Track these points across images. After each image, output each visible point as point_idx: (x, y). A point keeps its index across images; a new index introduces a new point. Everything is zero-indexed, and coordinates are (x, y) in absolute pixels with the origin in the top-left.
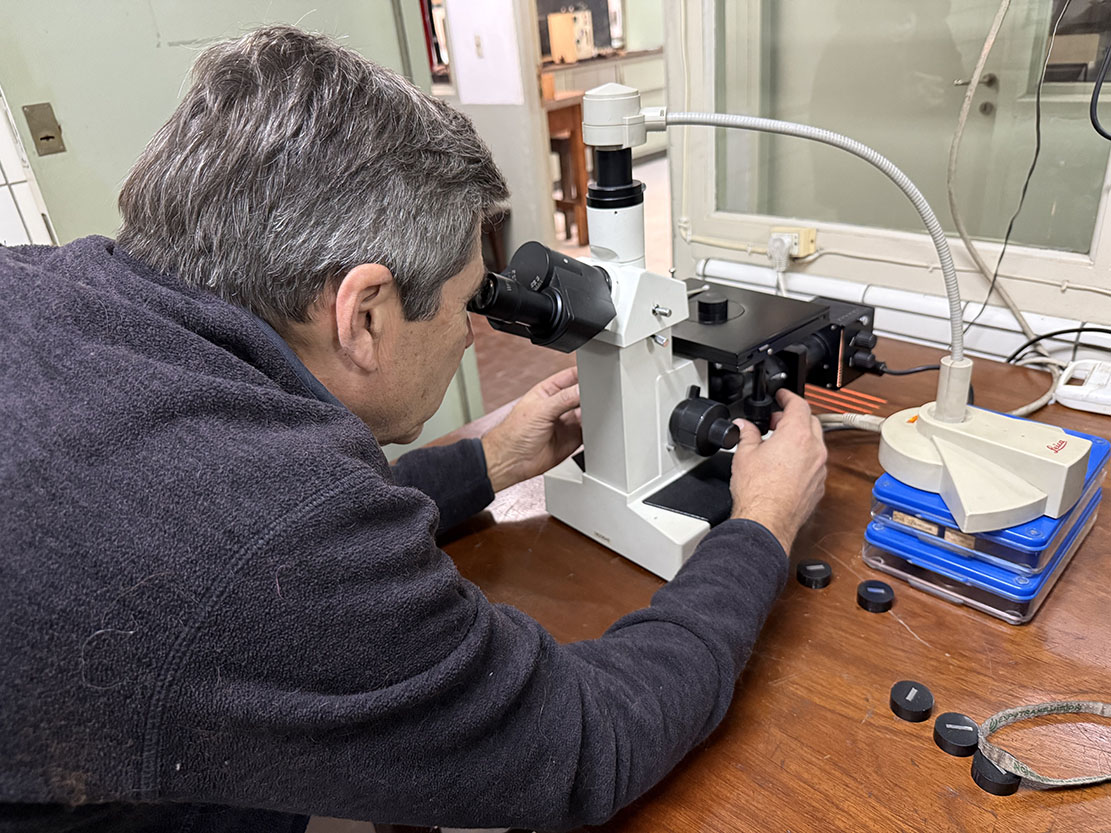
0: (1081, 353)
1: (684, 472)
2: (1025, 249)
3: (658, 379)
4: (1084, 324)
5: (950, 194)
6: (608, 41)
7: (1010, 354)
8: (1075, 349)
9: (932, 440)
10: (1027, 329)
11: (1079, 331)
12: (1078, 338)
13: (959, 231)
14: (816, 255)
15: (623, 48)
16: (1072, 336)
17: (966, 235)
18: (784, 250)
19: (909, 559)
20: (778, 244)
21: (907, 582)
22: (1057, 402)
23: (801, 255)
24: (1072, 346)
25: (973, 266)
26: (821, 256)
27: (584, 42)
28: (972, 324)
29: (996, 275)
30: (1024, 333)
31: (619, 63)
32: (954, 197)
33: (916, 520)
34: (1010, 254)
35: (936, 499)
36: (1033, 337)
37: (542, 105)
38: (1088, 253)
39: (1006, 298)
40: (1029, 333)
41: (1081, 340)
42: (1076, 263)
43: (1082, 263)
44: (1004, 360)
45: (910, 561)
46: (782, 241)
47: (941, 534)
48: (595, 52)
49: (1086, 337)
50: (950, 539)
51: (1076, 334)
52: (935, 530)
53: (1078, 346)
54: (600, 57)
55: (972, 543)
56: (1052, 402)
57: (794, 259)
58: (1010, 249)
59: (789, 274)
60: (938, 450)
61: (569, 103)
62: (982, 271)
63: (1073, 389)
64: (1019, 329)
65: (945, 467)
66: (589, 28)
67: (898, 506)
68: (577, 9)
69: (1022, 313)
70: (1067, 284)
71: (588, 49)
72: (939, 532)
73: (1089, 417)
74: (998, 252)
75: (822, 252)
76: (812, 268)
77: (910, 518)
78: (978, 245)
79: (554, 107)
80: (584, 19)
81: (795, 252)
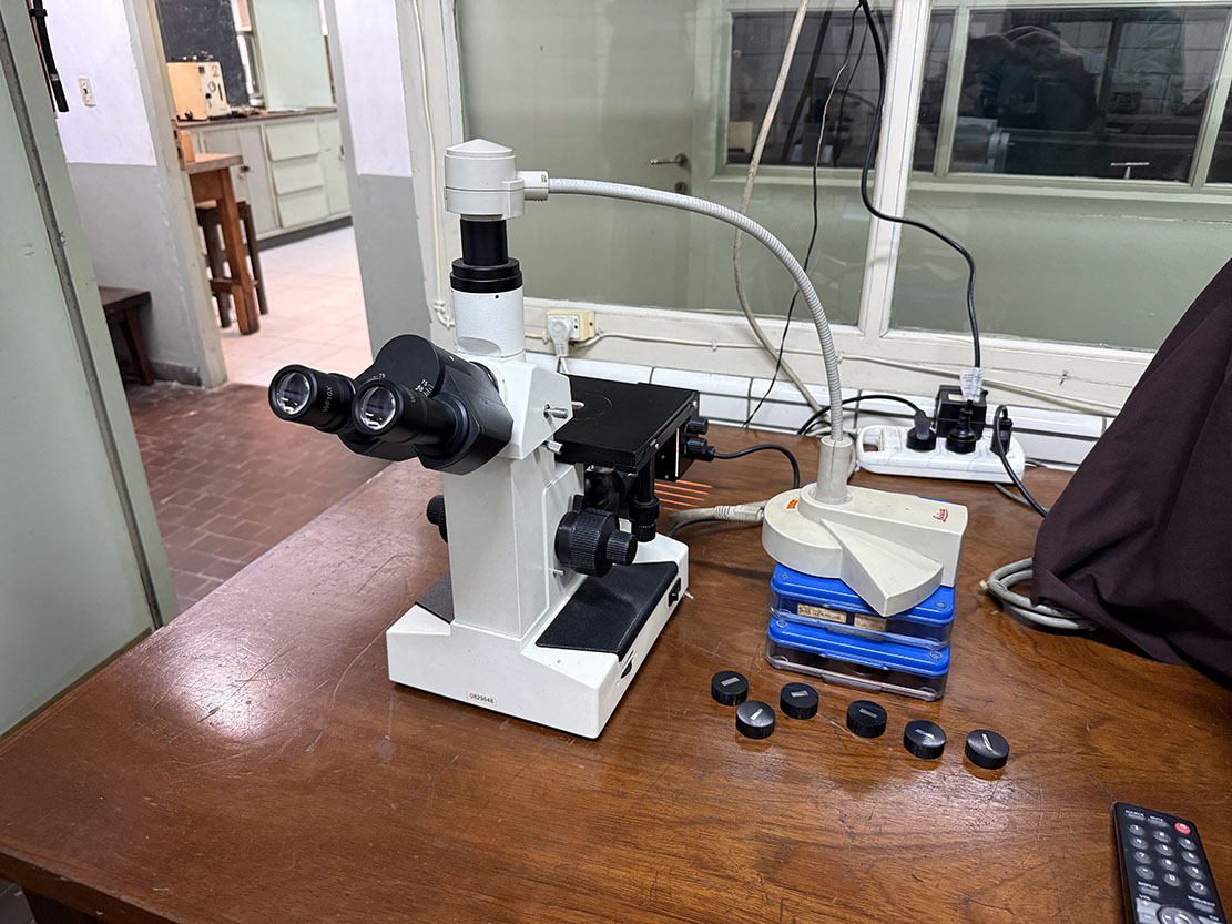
0: (862, 420)
1: (568, 598)
2: (800, 323)
3: (545, 492)
4: (860, 392)
5: (736, 271)
6: (245, 99)
7: (800, 427)
8: (856, 417)
9: (821, 524)
10: (811, 401)
11: (858, 399)
12: (858, 405)
13: (745, 310)
14: (597, 338)
15: (263, 107)
16: (852, 405)
17: (750, 313)
18: (566, 336)
19: (822, 652)
20: (558, 328)
21: (822, 678)
22: (861, 468)
23: (583, 339)
24: (853, 413)
25: (756, 343)
26: (601, 338)
27: (216, 95)
28: (763, 400)
29: (781, 351)
30: (809, 405)
31: (262, 123)
32: (739, 274)
33: (823, 610)
34: (792, 329)
35: (838, 585)
36: (819, 409)
37: (183, 169)
38: (856, 325)
39: (790, 372)
40: (815, 405)
41: (861, 407)
42: (848, 335)
43: (854, 335)
44: (795, 433)
45: (823, 655)
46: (563, 325)
47: (850, 621)
48: (229, 110)
49: (864, 405)
50: (861, 625)
51: (855, 403)
52: (843, 618)
53: (858, 413)
54: (235, 115)
55: (884, 626)
56: (858, 469)
57: (572, 343)
58: (793, 324)
59: (570, 360)
60: (831, 532)
61: (214, 167)
62: (765, 347)
63: (872, 455)
64: (804, 401)
65: (845, 548)
66: (219, 81)
67: (804, 599)
68: (202, 59)
69: (807, 386)
70: (842, 355)
71: (221, 106)
72: (848, 619)
73: (892, 480)
74: (780, 328)
75: (602, 335)
76: (592, 353)
77: (816, 609)
78: (759, 322)
79: (195, 171)
80: (213, 70)
81: (576, 336)
